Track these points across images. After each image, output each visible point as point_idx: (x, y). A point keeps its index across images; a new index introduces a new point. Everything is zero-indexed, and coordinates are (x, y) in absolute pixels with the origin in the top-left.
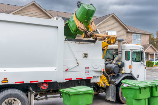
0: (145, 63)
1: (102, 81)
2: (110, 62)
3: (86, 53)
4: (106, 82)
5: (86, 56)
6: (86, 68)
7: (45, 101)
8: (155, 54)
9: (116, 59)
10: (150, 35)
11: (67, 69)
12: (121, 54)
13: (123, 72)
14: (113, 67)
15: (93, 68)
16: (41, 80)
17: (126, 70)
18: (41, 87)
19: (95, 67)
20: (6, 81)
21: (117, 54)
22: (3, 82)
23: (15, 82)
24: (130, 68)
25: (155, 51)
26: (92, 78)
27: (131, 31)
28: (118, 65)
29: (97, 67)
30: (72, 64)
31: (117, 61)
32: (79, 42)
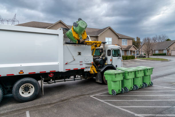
0: (121, 58)
1: (92, 70)
2: (98, 57)
3: (80, 52)
4: (95, 71)
5: (80, 54)
6: (80, 62)
7: (54, 84)
8: (136, 51)
9: (102, 55)
10: (133, 39)
11: (66, 63)
12: (105, 52)
13: (106, 64)
14: (100, 61)
15: (85, 61)
16: (48, 71)
17: (109, 62)
18: (49, 75)
19: (86, 61)
20: (22, 73)
21: (102, 52)
22: (20, 73)
23: (29, 73)
24: (111, 61)
25: (136, 49)
26: (84, 68)
27: (121, 38)
28: (103, 59)
29: (88, 61)
30: (70, 60)
31: (103, 56)
32: (74, 45)
